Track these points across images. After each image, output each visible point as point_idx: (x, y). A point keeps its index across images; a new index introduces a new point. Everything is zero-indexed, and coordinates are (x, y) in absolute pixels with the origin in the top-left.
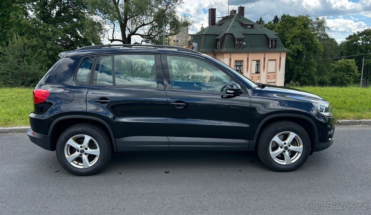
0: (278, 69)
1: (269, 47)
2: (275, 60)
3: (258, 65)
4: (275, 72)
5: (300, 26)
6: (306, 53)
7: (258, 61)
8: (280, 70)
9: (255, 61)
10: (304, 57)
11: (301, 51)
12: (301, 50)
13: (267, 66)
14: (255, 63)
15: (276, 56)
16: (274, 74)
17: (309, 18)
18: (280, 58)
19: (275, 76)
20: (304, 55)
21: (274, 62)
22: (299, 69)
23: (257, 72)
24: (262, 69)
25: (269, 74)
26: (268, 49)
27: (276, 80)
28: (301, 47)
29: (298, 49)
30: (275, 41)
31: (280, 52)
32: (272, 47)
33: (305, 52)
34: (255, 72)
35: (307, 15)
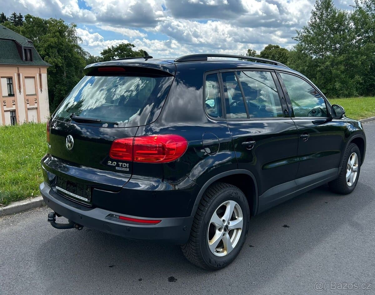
0: (39, 90)
1: (22, 58)
2: (34, 77)
3: (10, 84)
4: (35, 95)
5: (54, 33)
6: (67, 69)
7: (10, 79)
8: (41, 91)
9: (6, 79)
10: (65, 74)
11: (60, 67)
12: (60, 65)
13: (24, 85)
14: (5, 82)
15: (34, 72)
16: (35, 97)
17: (64, 23)
18: (40, 75)
19: (36, 99)
20: (65, 72)
21: (32, 80)
22: (61, 90)
23: (11, 95)
24: (18, 91)
25: (27, 97)
26: (22, 62)
27: (38, 105)
28: (59, 61)
29: (57, 64)
30: (30, 50)
31: (40, 66)
32: (26, 59)
33: (65, 69)
34: (7, 95)
35: (61, 19)
